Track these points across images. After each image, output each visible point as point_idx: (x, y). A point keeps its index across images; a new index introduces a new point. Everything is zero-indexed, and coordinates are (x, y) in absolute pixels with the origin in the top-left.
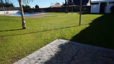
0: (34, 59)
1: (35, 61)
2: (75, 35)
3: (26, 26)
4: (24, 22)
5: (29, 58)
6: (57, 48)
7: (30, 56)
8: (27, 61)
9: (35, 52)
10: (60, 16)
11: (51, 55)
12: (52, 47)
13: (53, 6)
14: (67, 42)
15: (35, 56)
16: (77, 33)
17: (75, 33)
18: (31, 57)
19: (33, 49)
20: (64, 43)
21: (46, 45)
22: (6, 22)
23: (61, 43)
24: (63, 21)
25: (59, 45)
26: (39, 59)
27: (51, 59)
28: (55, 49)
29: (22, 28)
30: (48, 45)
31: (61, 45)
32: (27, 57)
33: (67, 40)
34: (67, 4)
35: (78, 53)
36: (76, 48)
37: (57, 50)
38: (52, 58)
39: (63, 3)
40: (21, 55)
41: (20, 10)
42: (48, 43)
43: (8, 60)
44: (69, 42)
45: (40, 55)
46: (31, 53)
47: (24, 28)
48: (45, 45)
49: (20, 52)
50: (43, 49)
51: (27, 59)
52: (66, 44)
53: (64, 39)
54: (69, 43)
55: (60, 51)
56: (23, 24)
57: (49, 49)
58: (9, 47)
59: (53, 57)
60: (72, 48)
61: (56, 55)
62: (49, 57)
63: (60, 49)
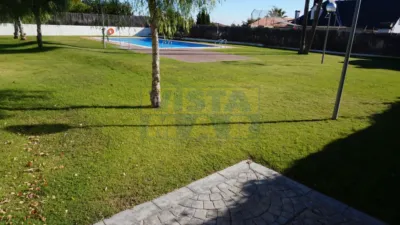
0: (170, 210)
1: (172, 217)
2: (305, 154)
3: (160, 100)
4: (159, 87)
5: (160, 205)
6: (236, 190)
7: (163, 201)
8: (154, 213)
9: (177, 191)
10: (276, 66)
11: (216, 210)
12: (223, 186)
13: (259, 19)
14: (273, 177)
15: (175, 203)
16: (313, 150)
17: (308, 149)
18: (165, 204)
19: (173, 180)
20: (262, 177)
21: (210, 173)
22: (107, 71)
23: (253, 177)
24: (280, 89)
25: (244, 181)
26: (185, 214)
27: (214, 222)
28: (231, 194)
29: (150, 103)
30: (214, 177)
31: (253, 182)
32: (155, 201)
33: (273, 168)
34: (312, 17)
35: (293, 219)
36: (295, 202)
37: (236, 199)
38: (216, 219)
39: (297, 12)
40: (141, 192)
41: (147, 26)
42: (215, 169)
43: (111, 202)
44: (277, 178)
45: (187, 204)
46: (166, 193)
47: (155, 105)
48: (207, 173)
49: (140, 184)
50: (197, 185)
51: (153, 208)
52: (267, 182)
53: (266, 163)
54: (276, 182)
55: (244, 201)
56: (154, 93)
57: (215, 189)
58: (115, 165)
59: (220, 215)
60: (281, 199)
61: (229, 211)
62: (211, 213)
63: (244, 197)
